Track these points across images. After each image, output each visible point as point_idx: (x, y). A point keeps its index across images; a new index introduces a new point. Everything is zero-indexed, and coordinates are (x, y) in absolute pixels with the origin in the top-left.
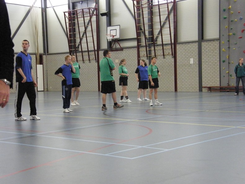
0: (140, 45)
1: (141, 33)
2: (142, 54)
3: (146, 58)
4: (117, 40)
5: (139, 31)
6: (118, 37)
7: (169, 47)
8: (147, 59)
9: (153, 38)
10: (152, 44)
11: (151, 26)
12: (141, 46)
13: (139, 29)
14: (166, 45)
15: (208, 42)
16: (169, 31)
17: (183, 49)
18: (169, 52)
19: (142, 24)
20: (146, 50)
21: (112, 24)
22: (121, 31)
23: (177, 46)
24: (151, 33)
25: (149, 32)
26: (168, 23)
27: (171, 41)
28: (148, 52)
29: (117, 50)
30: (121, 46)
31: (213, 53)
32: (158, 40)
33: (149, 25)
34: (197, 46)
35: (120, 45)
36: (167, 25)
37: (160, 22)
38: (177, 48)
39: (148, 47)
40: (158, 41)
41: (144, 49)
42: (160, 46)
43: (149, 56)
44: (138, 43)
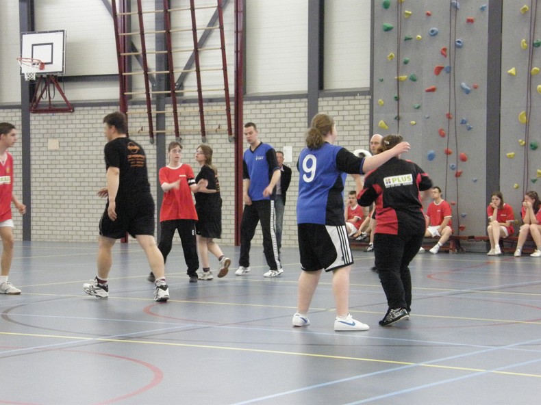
0: (131, 97)
1: (134, 60)
2: (135, 125)
3: (148, 138)
4: (56, 76)
5: (126, 54)
6: (57, 67)
7: (222, 108)
8: (152, 142)
9: (169, 77)
10: (168, 95)
11: (166, 41)
12: (133, 100)
13: (126, 47)
14: (211, 100)
15: (335, 98)
16: (221, 60)
17: (263, 116)
18: (219, 122)
19: (136, 33)
20: (147, 115)
21: (38, 27)
22: (69, 51)
23: (244, 107)
24: (166, 61)
25: (158, 58)
26: (217, 32)
27: (227, 89)
28: (154, 120)
29: (52, 109)
30: (68, 99)
31: (351, 133)
32: (186, 84)
33: (158, 37)
34: (306, 110)
35: (63, 94)
36: (215, 41)
37: (194, 30)
38: (245, 112)
39: (153, 107)
40: (186, 89)
41: (143, 110)
42: (192, 104)
43: (157, 134)
44: (123, 90)
